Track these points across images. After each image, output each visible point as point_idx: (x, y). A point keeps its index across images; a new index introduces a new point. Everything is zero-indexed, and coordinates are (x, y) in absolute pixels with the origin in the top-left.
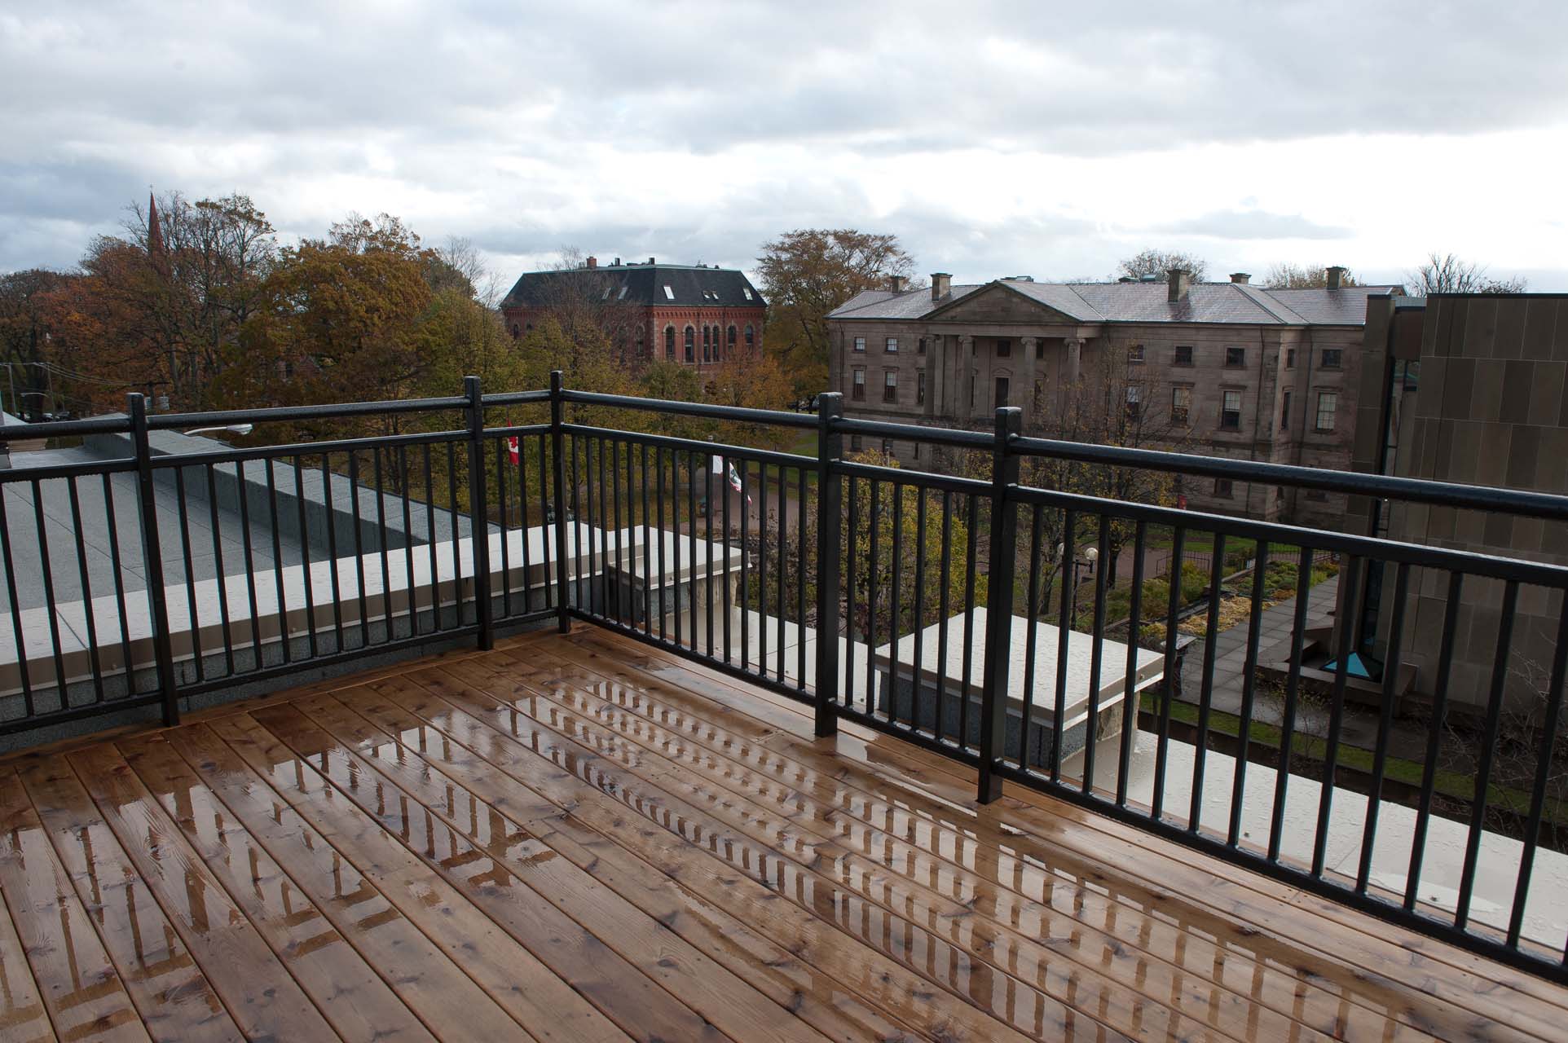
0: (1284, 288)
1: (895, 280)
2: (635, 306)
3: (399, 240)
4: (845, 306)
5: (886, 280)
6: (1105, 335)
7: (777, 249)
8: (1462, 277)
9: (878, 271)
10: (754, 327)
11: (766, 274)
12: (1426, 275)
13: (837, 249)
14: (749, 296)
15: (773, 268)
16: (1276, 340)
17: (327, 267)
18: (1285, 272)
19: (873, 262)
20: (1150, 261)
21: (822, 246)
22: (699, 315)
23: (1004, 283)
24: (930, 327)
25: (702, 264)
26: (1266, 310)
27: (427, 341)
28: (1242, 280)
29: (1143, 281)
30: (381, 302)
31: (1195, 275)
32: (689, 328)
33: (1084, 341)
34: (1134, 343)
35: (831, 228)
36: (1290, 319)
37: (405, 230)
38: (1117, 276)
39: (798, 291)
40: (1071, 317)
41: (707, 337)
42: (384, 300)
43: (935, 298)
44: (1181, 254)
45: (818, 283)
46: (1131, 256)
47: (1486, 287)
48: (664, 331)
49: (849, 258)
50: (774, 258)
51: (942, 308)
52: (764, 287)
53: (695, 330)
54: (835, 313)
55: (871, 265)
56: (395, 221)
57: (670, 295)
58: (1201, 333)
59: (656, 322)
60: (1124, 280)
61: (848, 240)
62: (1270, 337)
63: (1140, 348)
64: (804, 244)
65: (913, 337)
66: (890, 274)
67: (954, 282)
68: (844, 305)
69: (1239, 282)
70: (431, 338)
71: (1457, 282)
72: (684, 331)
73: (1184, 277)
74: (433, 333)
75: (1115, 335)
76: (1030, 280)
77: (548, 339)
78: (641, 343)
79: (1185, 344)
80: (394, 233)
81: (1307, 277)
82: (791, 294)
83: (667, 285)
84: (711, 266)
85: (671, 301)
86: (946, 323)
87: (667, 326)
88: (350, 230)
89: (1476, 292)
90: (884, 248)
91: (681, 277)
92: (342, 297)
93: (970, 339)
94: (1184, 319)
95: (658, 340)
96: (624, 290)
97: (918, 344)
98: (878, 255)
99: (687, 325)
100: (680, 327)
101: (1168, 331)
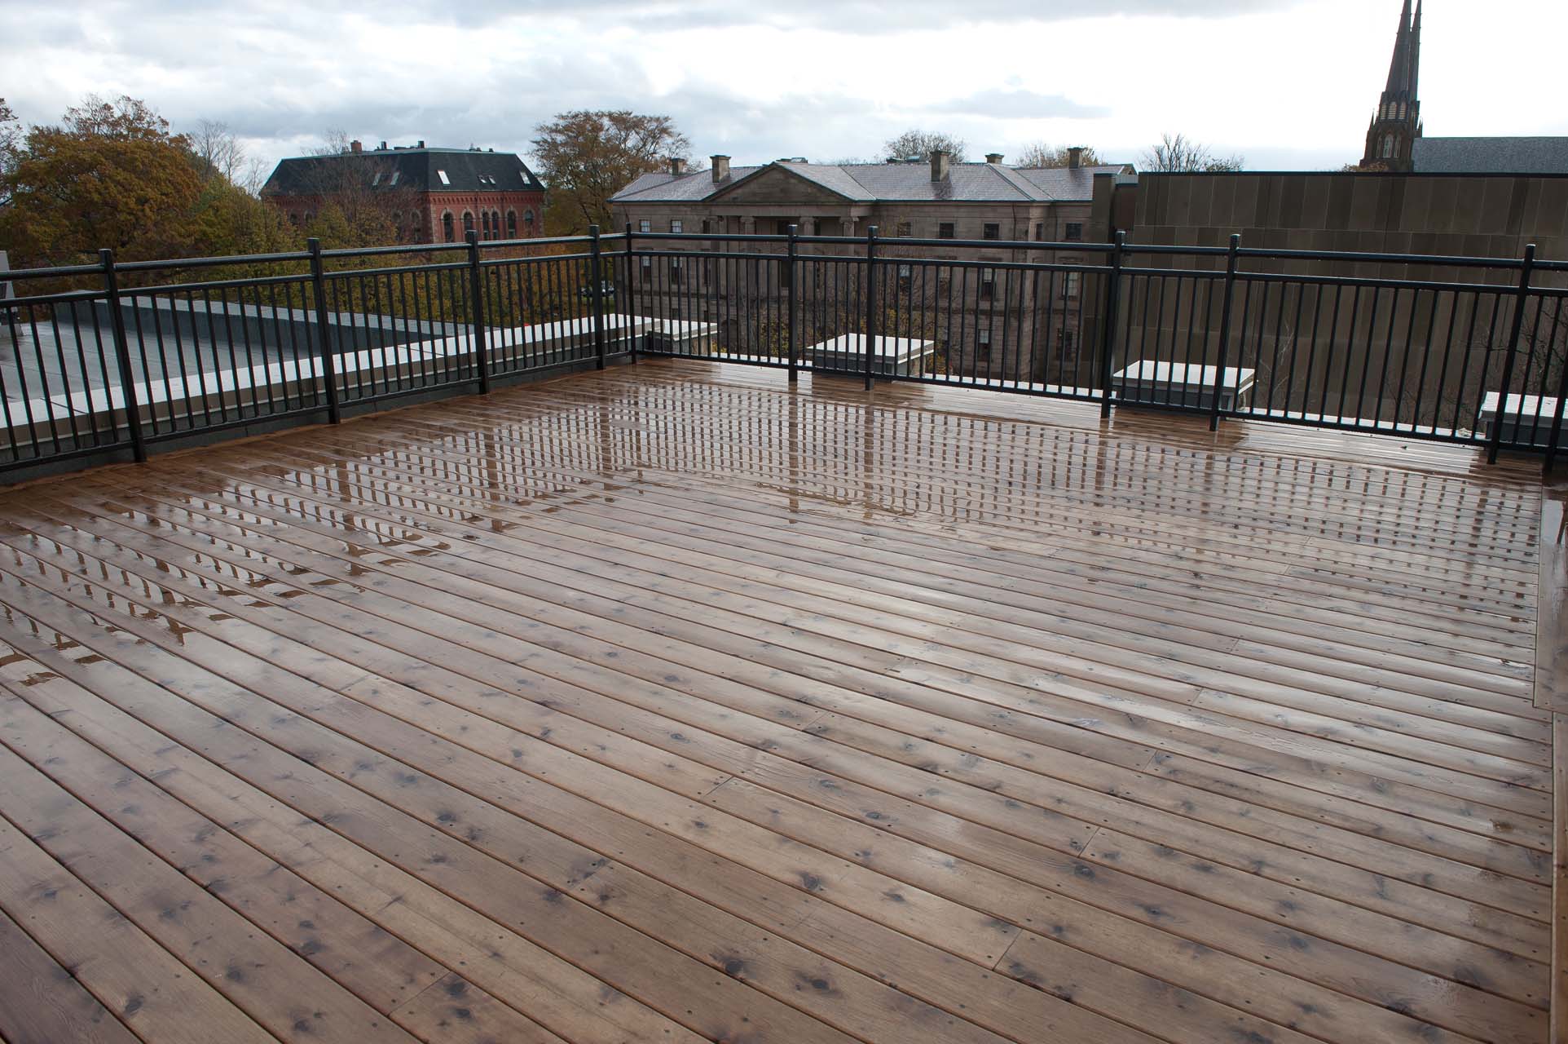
0: (1035, 167)
1: (675, 163)
2: (409, 192)
3: (146, 126)
4: (628, 189)
5: (664, 163)
6: (877, 214)
7: (552, 131)
8: (1189, 155)
9: (655, 153)
10: (533, 211)
11: (542, 157)
12: (1159, 153)
13: (613, 131)
14: (526, 179)
15: (548, 150)
16: (1025, 215)
17: (87, 157)
18: (1036, 151)
19: (650, 144)
20: (911, 141)
21: (598, 128)
22: (476, 200)
23: (781, 164)
24: (713, 209)
25: (475, 147)
26: (1017, 188)
27: (204, 233)
28: (997, 160)
29: (909, 162)
30: (151, 193)
31: (955, 155)
32: (467, 214)
33: (857, 219)
34: (903, 220)
35: (605, 109)
36: (1037, 196)
37: (152, 115)
38: (883, 156)
39: (576, 175)
40: (845, 197)
41: (486, 223)
42: (153, 190)
43: (715, 181)
44: (942, 134)
45: (595, 167)
46: (896, 135)
47: (1209, 164)
48: (442, 217)
49: (625, 140)
50: (550, 140)
51: (723, 190)
52: (542, 171)
53: (474, 216)
54: (617, 196)
55: (648, 147)
56: (137, 105)
57: (445, 180)
58: (962, 210)
59: (433, 208)
60: (891, 161)
61: (624, 121)
62: (1021, 214)
63: (908, 225)
64: (579, 126)
65: (696, 219)
66: (667, 156)
67: (732, 164)
68: (626, 188)
69: (994, 162)
70: (208, 230)
71: (1185, 160)
72: (462, 217)
73: (945, 158)
74: (210, 224)
75: (885, 213)
76: (804, 161)
77: (332, 228)
78: (419, 230)
79: (947, 221)
80: (140, 118)
81: (1056, 157)
82: (570, 178)
83: (441, 170)
84: (485, 149)
85: (446, 187)
86: (728, 204)
87: (444, 212)
88: (88, 115)
89: (1201, 170)
90: (659, 130)
91: (455, 161)
92: (106, 188)
93: (752, 220)
94: (946, 198)
95: (436, 226)
96: (396, 175)
97: (702, 225)
98: (654, 137)
99: (464, 211)
100: (458, 213)
101: (932, 209)
